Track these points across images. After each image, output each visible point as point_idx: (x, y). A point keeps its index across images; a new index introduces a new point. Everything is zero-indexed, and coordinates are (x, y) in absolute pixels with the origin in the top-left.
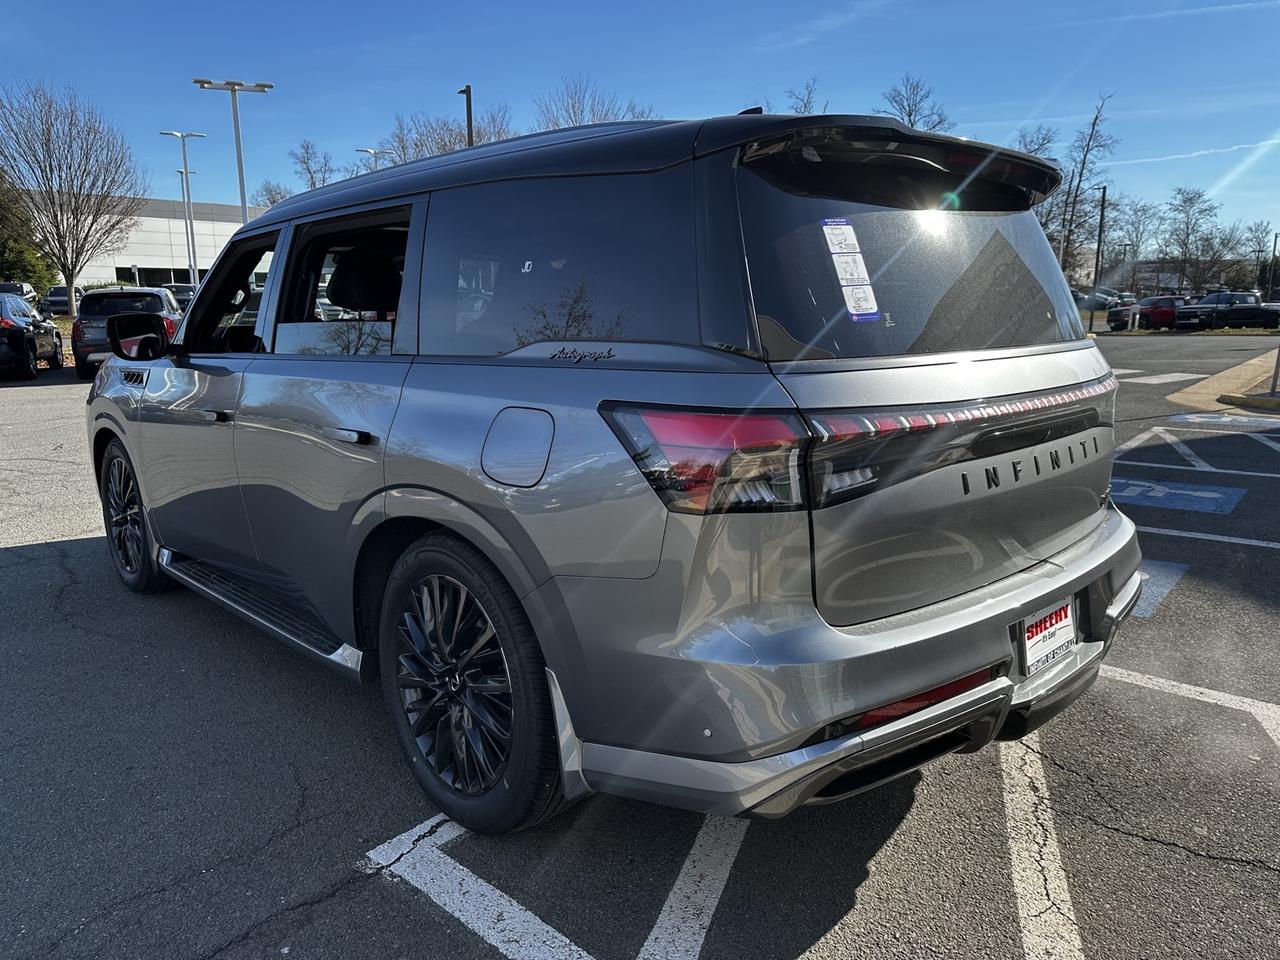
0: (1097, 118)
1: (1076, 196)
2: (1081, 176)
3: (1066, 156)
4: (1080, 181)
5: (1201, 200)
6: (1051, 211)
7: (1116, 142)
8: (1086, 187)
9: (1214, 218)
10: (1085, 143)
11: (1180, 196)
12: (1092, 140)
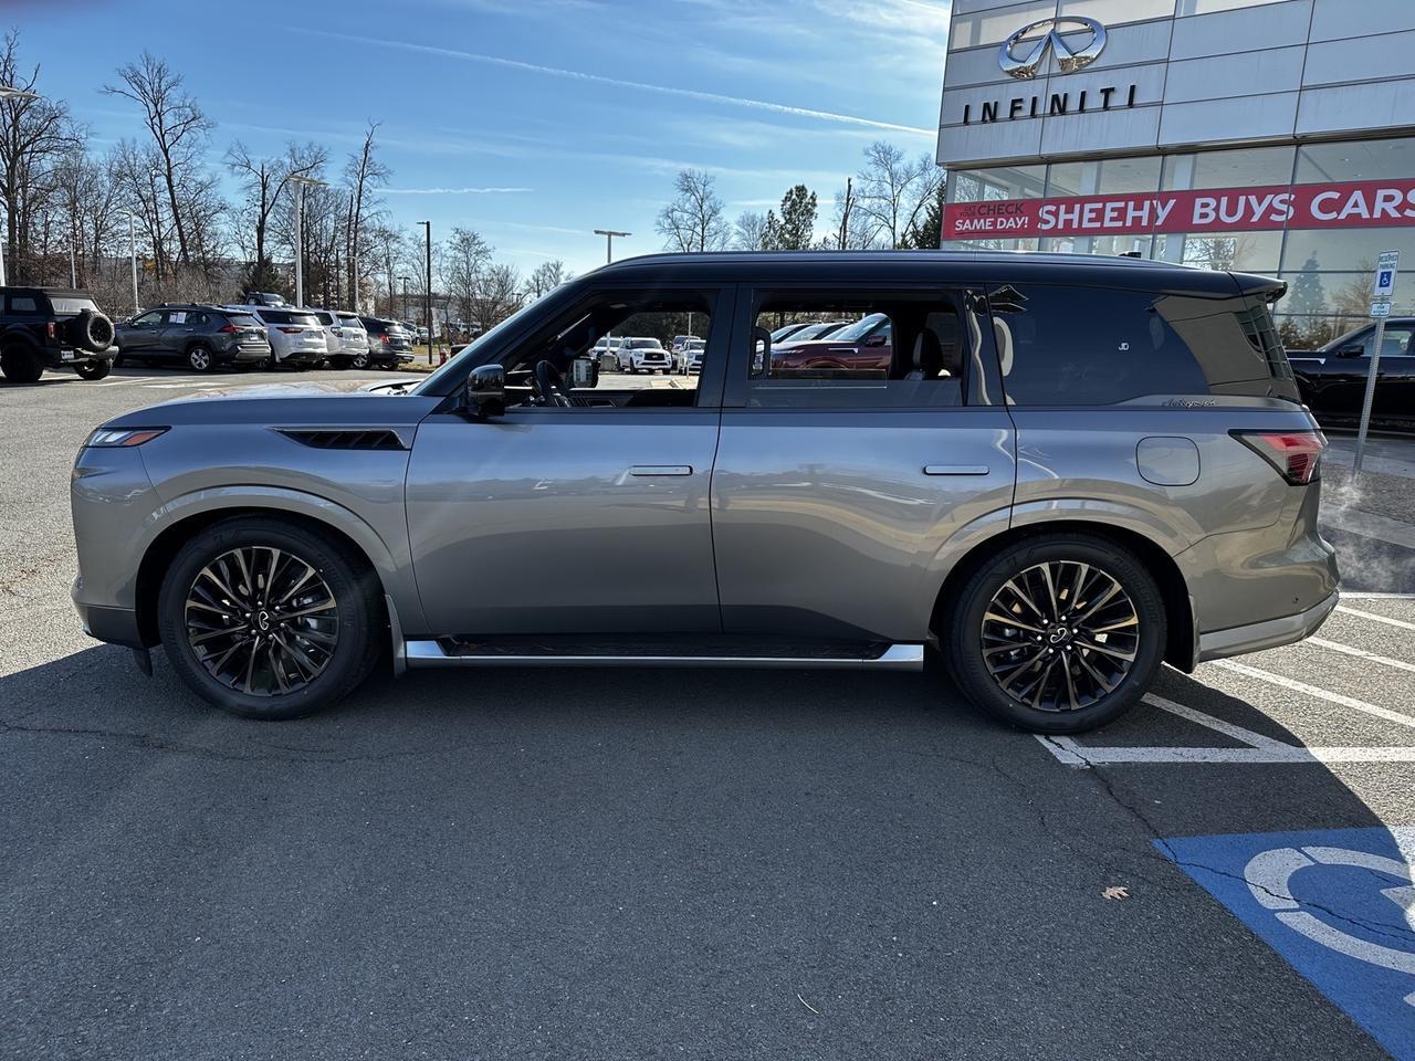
0: (367, 145)
1: (357, 223)
2: (359, 203)
3: (341, 179)
4: (359, 208)
5: (476, 242)
6: (334, 237)
7: (389, 172)
8: (366, 215)
9: (489, 261)
10: (359, 169)
11: (458, 236)
12: (365, 167)
